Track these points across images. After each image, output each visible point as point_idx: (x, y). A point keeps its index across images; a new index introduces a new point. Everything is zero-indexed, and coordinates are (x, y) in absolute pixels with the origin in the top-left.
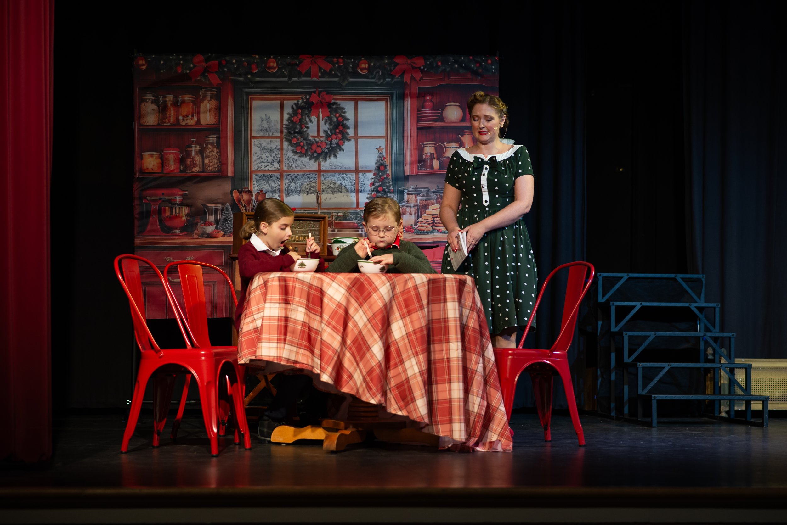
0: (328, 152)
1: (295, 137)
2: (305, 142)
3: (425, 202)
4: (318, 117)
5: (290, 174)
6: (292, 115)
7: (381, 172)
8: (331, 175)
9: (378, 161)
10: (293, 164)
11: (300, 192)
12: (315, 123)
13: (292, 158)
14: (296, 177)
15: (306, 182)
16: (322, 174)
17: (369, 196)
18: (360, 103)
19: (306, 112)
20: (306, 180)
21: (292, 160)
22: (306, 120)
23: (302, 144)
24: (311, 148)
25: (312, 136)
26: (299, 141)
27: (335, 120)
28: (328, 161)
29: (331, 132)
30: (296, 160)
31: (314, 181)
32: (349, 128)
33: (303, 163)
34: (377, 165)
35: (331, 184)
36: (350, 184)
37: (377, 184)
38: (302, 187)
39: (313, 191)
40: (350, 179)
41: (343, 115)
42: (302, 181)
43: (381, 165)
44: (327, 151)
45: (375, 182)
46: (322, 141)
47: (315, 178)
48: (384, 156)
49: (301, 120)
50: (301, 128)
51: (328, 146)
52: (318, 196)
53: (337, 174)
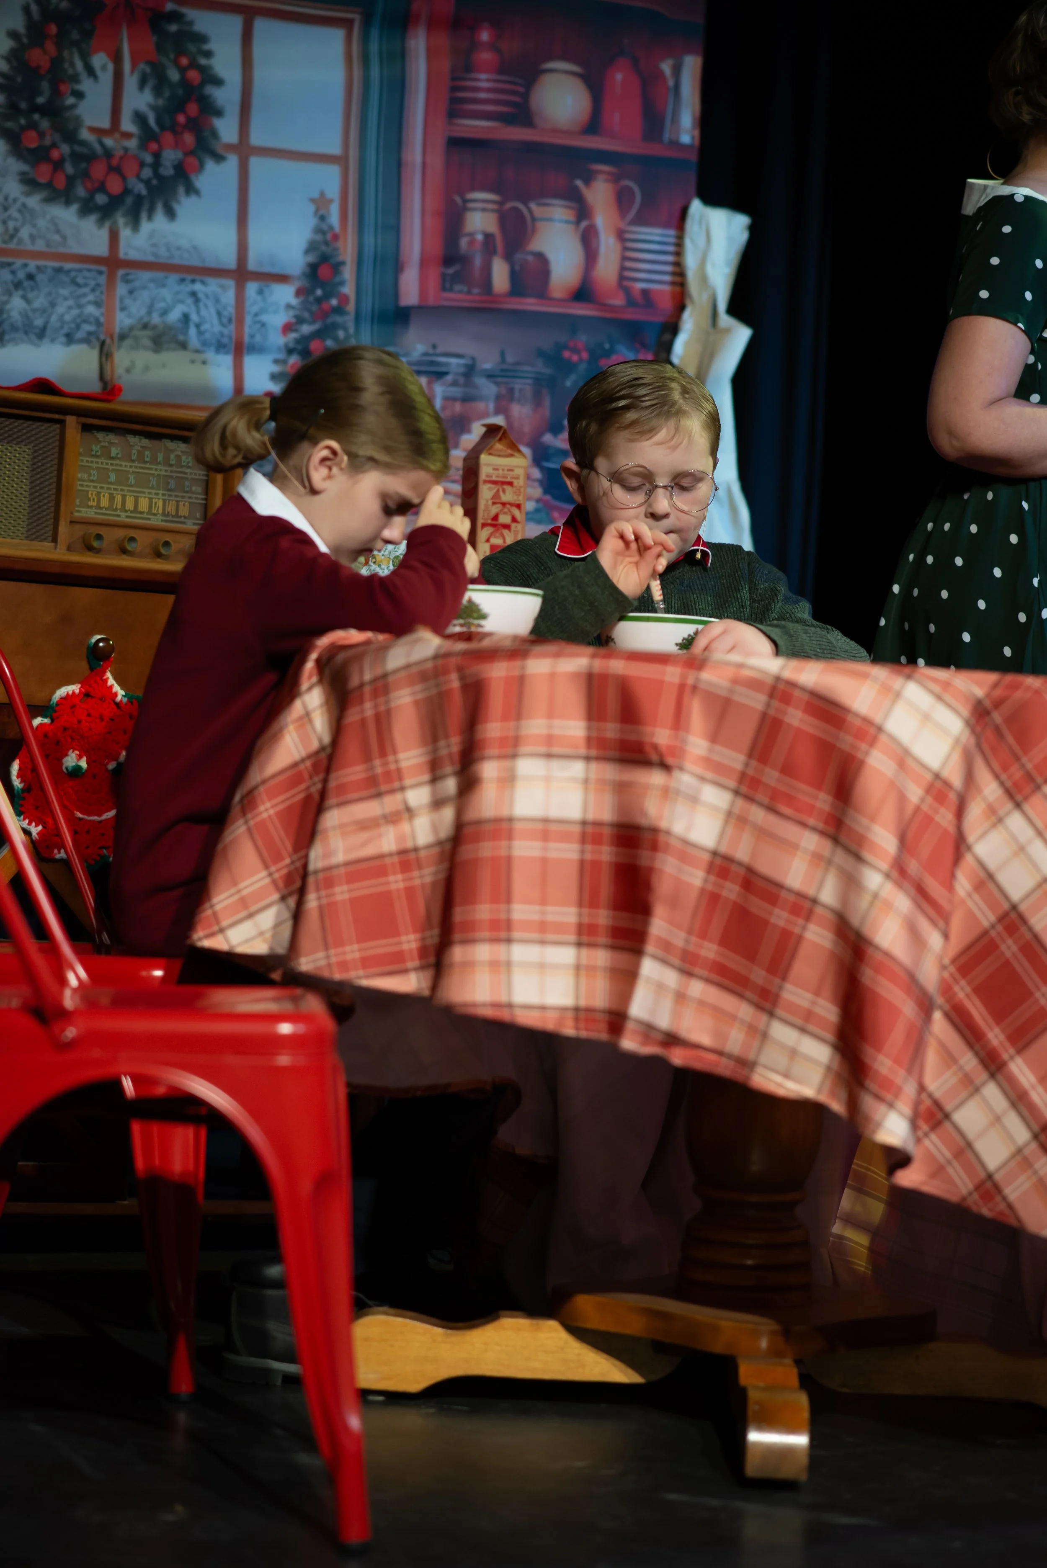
0: (144, 192)
1: (33, 126)
2: (65, 149)
3: (458, 407)
4: (117, 59)
5: (9, 264)
6: (25, 40)
7: (323, 285)
8: (152, 280)
9: (311, 247)
10: (23, 225)
11: (41, 334)
12: (106, 78)
13: (18, 204)
14: (30, 277)
15: (66, 299)
16: (121, 272)
17: (276, 369)
18: (261, 25)
19: (75, 35)
20: (64, 292)
21: (20, 211)
22: (72, 64)
23: (55, 154)
24: (86, 175)
25: (93, 130)
26: (47, 141)
27: (174, 75)
28: (146, 226)
29: (159, 121)
30: (32, 213)
31: (91, 297)
32: (219, 113)
33: (56, 225)
34: (311, 258)
35: (149, 313)
36: (215, 321)
37: (306, 329)
38: (50, 316)
39: (90, 333)
40: (217, 300)
41: (203, 61)
42: (50, 294)
43: (324, 259)
44: (141, 189)
45: (300, 320)
46: (126, 150)
47: (98, 285)
48: (331, 228)
49: (57, 63)
50: (56, 93)
51: (147, 173)
52: (105, 355)
53: (173, 278)
